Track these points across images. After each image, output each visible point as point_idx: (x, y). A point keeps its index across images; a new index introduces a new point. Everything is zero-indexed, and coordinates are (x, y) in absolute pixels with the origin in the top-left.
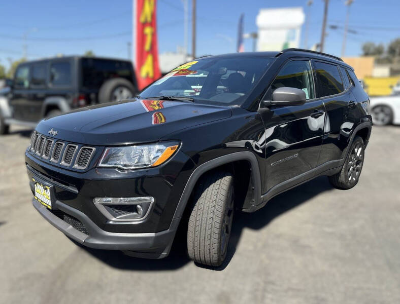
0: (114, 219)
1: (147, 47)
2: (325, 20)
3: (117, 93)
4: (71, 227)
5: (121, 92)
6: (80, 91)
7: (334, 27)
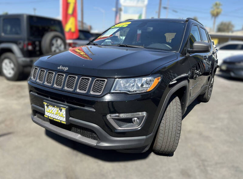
0: (120, 128)
1: (70, 11)
2: (160, 4)
3: (54, 42)
4: (79, 135)
5: (57, 41)
6: (28, 39)
7: (165, 8)
